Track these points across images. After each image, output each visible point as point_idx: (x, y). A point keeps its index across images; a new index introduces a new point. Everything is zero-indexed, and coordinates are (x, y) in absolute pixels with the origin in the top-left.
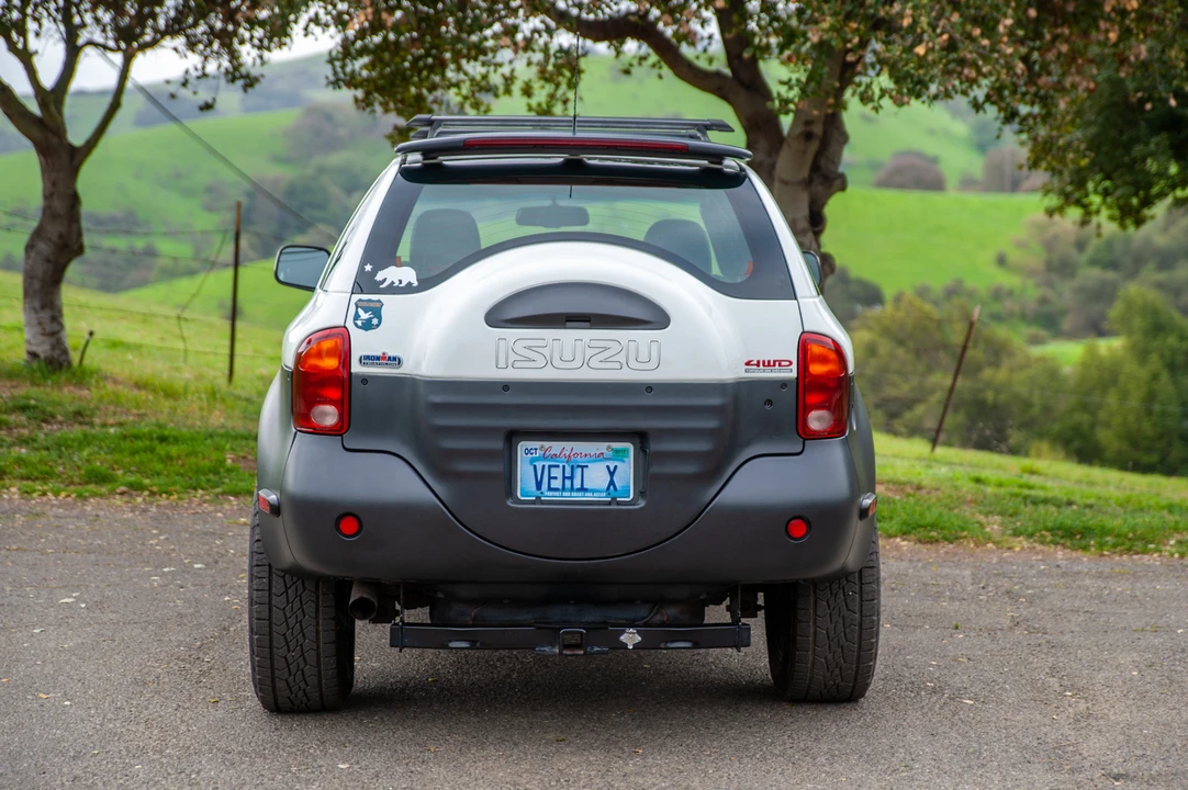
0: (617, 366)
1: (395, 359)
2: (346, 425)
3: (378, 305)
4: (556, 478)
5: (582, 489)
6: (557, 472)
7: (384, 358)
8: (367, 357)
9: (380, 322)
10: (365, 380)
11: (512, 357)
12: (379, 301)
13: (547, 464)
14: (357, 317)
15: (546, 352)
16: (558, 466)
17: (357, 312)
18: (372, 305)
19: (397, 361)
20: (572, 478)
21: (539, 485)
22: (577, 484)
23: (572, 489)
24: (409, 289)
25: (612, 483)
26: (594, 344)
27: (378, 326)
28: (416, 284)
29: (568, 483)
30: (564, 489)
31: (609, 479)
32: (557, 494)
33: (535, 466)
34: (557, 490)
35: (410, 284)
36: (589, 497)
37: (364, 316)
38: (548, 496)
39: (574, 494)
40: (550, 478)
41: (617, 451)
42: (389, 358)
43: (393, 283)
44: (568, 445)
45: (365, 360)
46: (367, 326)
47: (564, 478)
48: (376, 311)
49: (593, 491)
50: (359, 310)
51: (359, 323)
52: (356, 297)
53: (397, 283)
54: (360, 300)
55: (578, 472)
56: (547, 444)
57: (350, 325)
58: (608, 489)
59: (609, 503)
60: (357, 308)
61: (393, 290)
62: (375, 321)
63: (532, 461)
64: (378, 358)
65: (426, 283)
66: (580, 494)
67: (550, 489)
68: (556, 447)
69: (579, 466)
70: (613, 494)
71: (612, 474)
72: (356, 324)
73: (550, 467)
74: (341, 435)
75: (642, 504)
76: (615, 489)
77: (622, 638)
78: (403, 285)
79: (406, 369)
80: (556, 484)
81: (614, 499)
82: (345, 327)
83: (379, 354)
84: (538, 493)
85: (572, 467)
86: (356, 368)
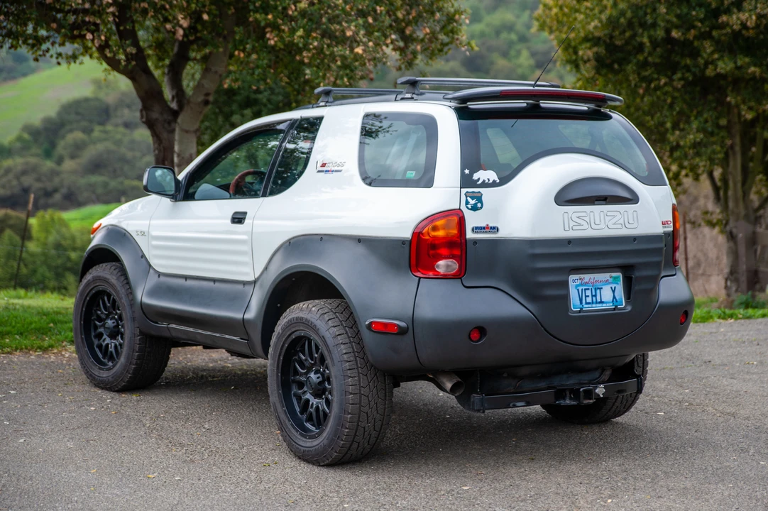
0: (620, 226)
1: (494, 228)
2: (463, 271)
3: (479, 195)
4: (588, 296)
5: (601, 302)
6: (588, 293)
7: (488, 228)
8: (477, 228)
9: (482, 205)
10: (475, 242)
11: (572, 224)
12: (479, 192)
13: (584, 288)
14: (467, 203)
15: (587, 219)
16: (588, 289)
17: (467, 200)
18: (476, 195)
19: (495, 229)
20: (595, 296)
21: (581, 303)
22: (599, 300)
23: (596, 303)
24: (494, 184)
25: (614, 297)
26: (609, 214)
27: (481, 208)
28: (498, 181)
29: (594, 298)
30: (593, 303)
31: (612, 295)
32: (590, 306)
33: (578, 290)
34: (589, 303)
35: (494, 181)
36: (604, 306)
37: (472, 202)
38: (586, 307)
39: (598, 305)
40: (586, 296)
41: (615, 278)
42: (491, 228)
43: (484, 181)
44: (592, 276)
45: (475, 230)
46: (474, 208)
47: (592, 296)
48: (479, 198)
49: (606, 303)
50: (468, 198)
51: (469, 206)
52: (464, 191)
53: (487, 181)
54: (467, 192)
55: (598, 291)
56: (582, 276)
57: (463, 208)
58: (613, 301)
59: (614, 309)
60: (466, 197)
61: (485, 185)
62: (479, 205)
63: (577, 286)
64: (484, 228)
65: (504, 180)
66: (600, 305)
67: (587, 303)
68: (587, 277)
69: (598, 288)
70: (616, 304)
71: (614, 291)
72: (467, 207)
73: (585, 289)
74: (460, 278)
75: (629, 308)
76: (617, 301)
77: (597, 391)
78: (491, 181)
79: (502, 234)
80: (589, 300)
81: (616, 306)
82: (460, 209)
83: (484, 225)
84: (581, 306)
85: (596, 289)
86: (470, 235)
